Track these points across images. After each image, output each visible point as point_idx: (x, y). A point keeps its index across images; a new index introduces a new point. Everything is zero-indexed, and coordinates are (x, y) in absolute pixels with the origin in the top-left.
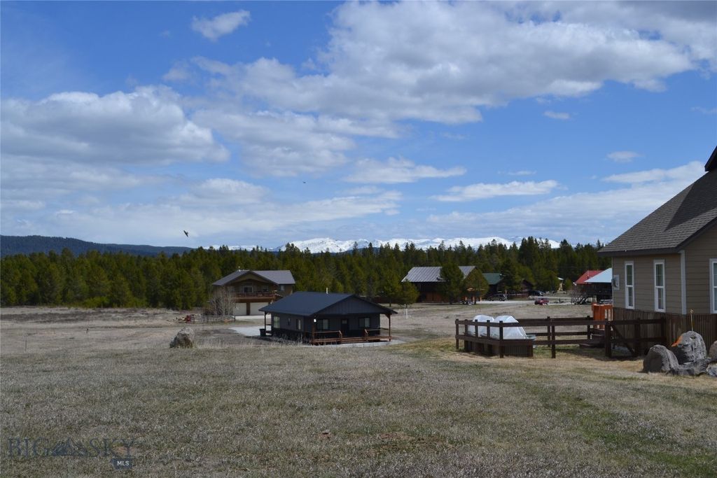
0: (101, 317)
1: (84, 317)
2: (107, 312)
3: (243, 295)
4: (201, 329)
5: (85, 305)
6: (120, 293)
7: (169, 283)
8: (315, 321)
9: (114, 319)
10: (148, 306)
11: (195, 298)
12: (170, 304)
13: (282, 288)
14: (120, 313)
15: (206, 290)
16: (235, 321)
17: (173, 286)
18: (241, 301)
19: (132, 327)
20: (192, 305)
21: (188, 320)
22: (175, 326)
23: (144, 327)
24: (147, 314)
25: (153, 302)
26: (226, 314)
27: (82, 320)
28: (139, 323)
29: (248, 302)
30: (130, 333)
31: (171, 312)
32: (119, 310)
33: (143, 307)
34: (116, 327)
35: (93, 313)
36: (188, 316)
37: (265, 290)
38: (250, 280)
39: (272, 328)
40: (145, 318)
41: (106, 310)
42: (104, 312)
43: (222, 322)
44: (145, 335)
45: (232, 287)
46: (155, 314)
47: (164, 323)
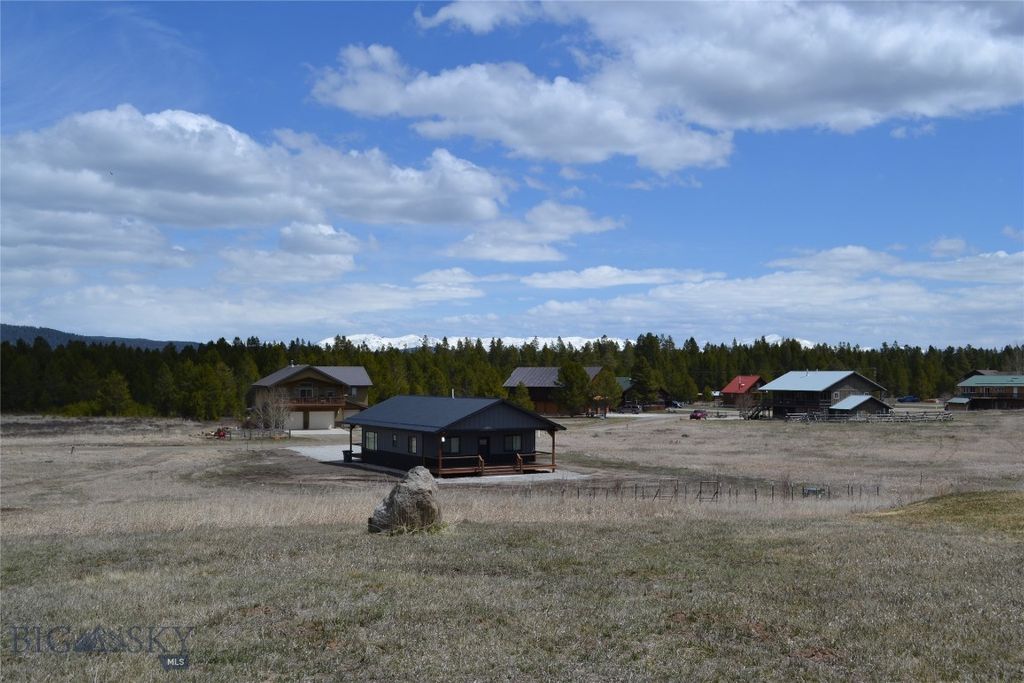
0: (91, 429)
1: (66, 428)
2: (99, 423)
3: (298, 401)
4: (244, 449)
5: (65, 412)
6: (115, 396)
7: (185, 384)
8: (443, 439)
9: (110, 433)
10: (155, 415)
11: (223, 404)
12: (188, 412)
13: (354, 392)
14: (117, 424)
15: (238, 393)
16: (290, 437)
17: (192, 387)
18: (298, 409)
19: (139, 445)
20: (218, 415)
21: (220, 434)
22: (203, 444)
23: (156, 444)
24: (158, 426)
25: (164, 410)
26: (276, 427)
27: (63, 433)
28: (149, 438)
29: (306, 411)
30: (140, 454)
31: (190, 423)
32: (115, 420)
33: (147, 416)
34: (115, 445)
35: (78, 424)
36: (219, 430)
37: (330, 395)
38: (309, 379)
39: (363, 449)
40: (155, 432)
41: (96, 419)
42: (94, 423)
43: (272, 439)
44: (162, 457)
45: (285, 389)
46: (169, 426)
47: (185, 438)
